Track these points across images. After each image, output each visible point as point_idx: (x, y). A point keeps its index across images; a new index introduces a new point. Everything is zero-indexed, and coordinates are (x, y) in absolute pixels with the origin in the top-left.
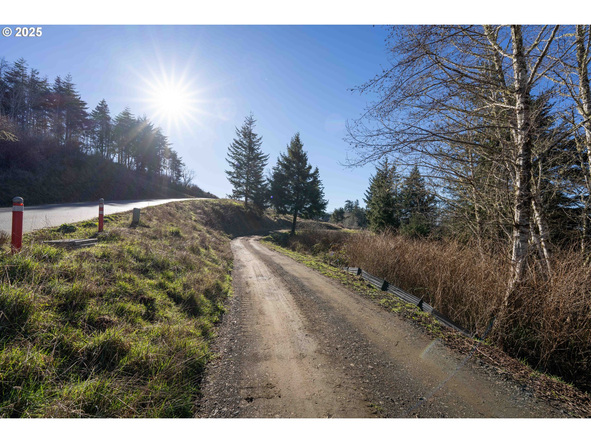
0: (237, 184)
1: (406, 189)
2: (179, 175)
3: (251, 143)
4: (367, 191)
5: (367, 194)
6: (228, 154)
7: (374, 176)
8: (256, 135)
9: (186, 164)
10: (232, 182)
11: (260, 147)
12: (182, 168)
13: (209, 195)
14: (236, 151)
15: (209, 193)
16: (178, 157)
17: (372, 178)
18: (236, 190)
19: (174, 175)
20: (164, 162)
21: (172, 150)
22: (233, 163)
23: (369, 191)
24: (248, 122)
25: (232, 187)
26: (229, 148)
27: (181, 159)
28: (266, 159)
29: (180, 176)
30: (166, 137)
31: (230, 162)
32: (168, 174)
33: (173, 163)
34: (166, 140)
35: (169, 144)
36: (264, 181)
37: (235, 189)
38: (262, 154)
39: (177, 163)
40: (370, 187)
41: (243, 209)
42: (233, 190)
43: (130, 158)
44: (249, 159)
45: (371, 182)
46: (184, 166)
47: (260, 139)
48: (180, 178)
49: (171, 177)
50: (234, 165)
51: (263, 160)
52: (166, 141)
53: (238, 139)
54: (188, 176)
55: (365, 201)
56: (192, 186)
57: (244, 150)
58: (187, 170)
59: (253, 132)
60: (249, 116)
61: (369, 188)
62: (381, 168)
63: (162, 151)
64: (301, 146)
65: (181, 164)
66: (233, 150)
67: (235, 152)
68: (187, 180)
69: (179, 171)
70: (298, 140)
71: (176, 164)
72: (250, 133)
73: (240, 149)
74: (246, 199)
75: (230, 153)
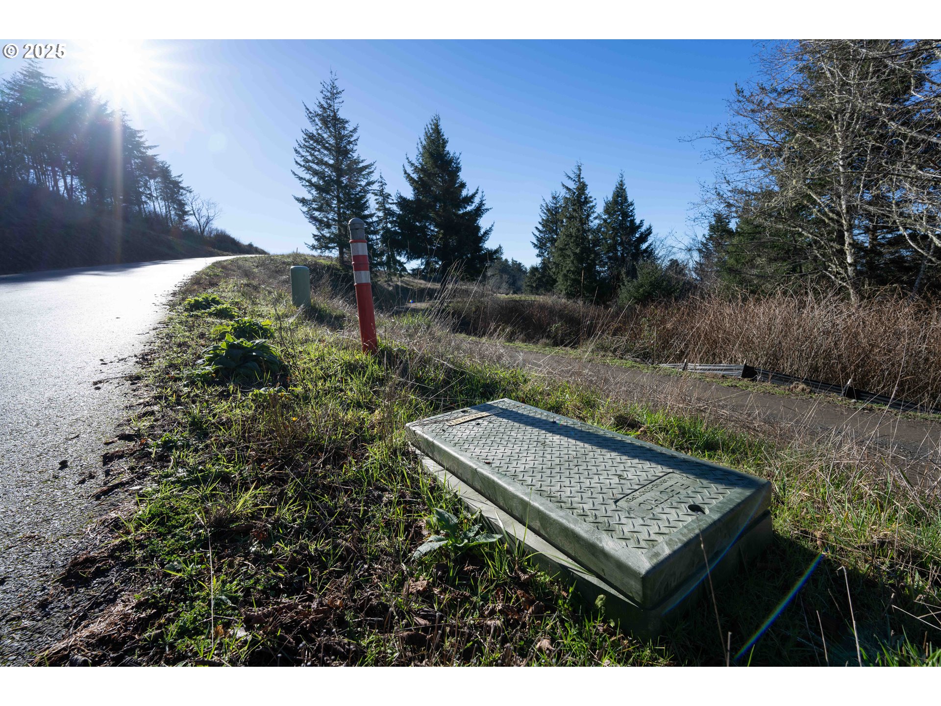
0: (321, 224)
1: (605, 220)
2: (182, 213)
3: (339, 138)
4: (537, 228)
5: (537, 233)
6: (297, 162)
7: (548, 202)
8: (347, 122)
9: (193, 188)
10: (314, 219)
11: (355, 149)
12: (187, 198)
13: (250, 249)
14: (312, 155)
15: (250, 245)
16: (174, 174)
17: (545, 205)
18: (319, 234)
19: (173, 212)
20: (146, 186)
21: (159, 159)
22: (309, 181)
23: (540, 227)
24: (329, 94)
25: (313, 229)
26: (296, 150)
27: (180, 180)
28: (373, 172)
29: (186, 213)
30: (139, 131)
31: (301, 179)
32: (158, 209)
33: (166, 187)
34: (141, 137)
35: (150, 147)
36: (371, 216)
37: (316, 233)
38: (362, 161)
39: (174, 187)
40: (541, 221)
41: (339, 270)
42: (315, 236)
43: (69, 180)
44: (340, 172)
45: (544, 213)
46: (190, 192)
47: (355, 130)
48: (186, 218)
49: (166, 215)
50: (312, 184)
51: (364, 173)
52: (142, 140)
53: (312, 129)
54: (204, 212)
55: (535, 246)
56: (214, 233)
57: (326, 152)
58: (199, 201)
59: (341, 115)
60: (329, 82)
61: (540, 223)
62: (572, 186)
63: (135, 163)
64: (445, 142)
65: (182, 188)
66: (304, 154)
67: (310, 158)
68: (203, 220)
69: (181, 205)
70: (437, 130)
71: (170, 189)
72: (335, 119)
73: (319, 151)
74: (341, 253)
75: (299, 160)
